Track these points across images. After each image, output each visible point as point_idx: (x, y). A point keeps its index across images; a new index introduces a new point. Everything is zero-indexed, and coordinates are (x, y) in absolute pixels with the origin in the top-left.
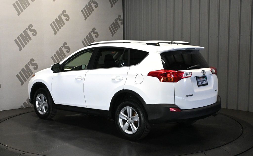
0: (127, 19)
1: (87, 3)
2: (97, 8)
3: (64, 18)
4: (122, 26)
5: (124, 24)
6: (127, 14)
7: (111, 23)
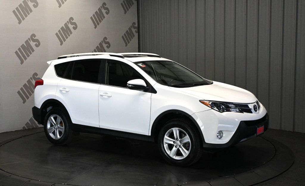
1: (97, 9)
2: (109, 15)
3: (71, 27)
4: (136, 35)
5: (139, 32)
6: (142, 20)
7: (125, 32)
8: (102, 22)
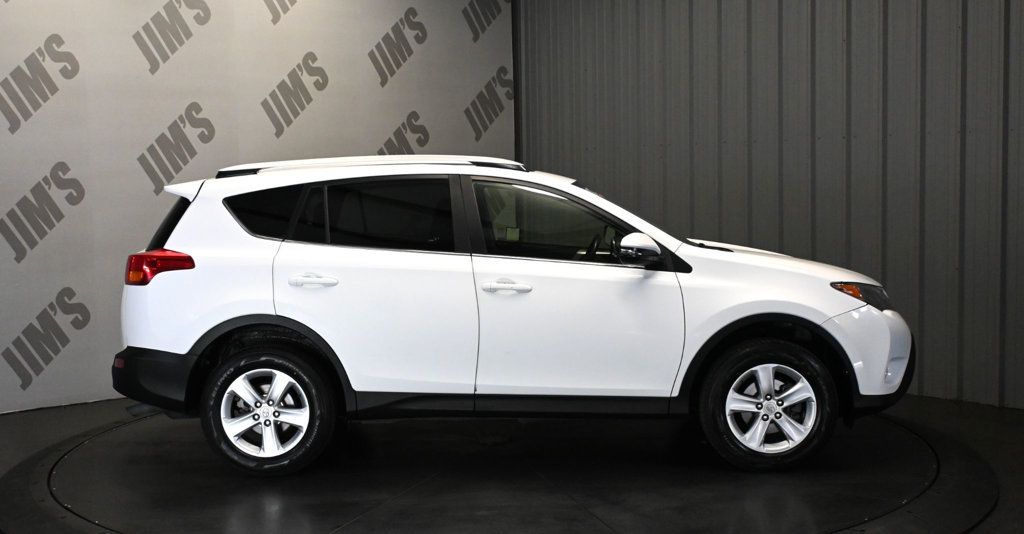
0: (527, 80)
1: (387, 28)
2: (424, 44)
3: (308, 81)
4: (509, 105)
5: (516, 97)
6: (527, 62)
7: (473, 97)
8: (405, 66)
